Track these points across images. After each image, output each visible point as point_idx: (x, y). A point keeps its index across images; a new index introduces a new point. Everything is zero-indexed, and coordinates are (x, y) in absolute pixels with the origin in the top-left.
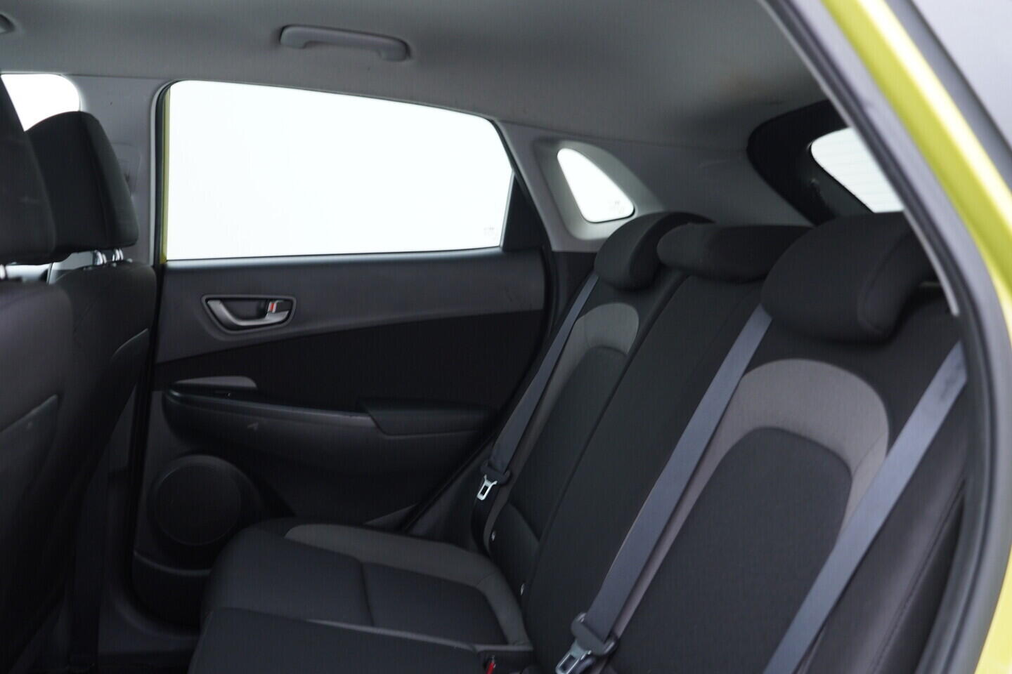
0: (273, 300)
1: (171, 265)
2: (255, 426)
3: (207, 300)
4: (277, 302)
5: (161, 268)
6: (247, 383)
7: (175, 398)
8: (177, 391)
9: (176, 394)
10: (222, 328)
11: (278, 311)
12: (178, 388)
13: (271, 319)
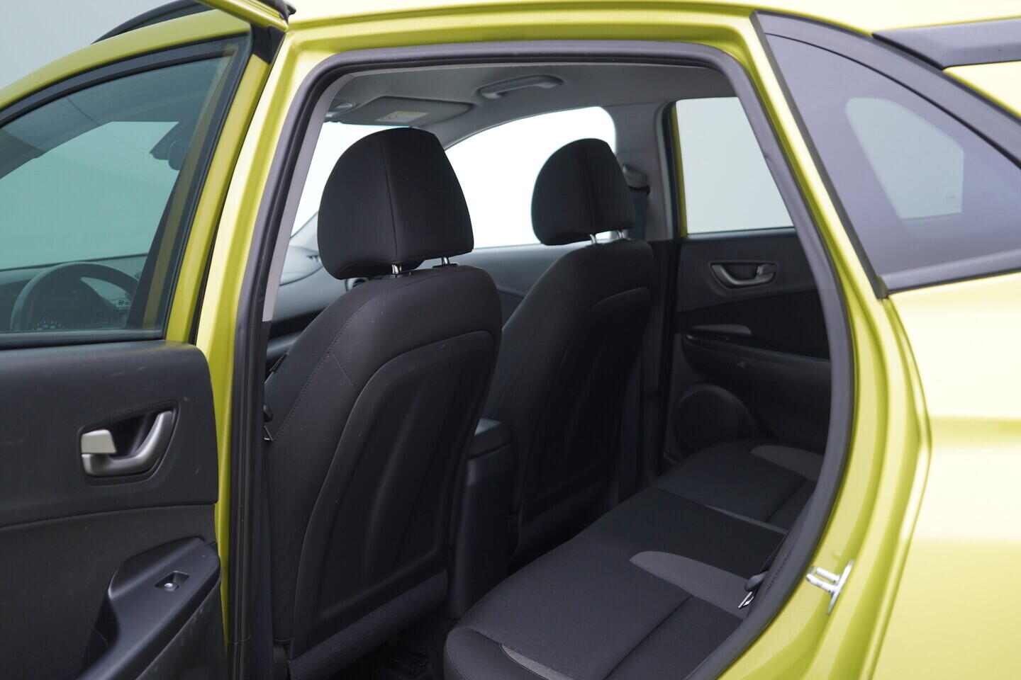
0: (761, 264)
1: (691, 237)
2: (742, 364)
3: (712, 264)
4: (764, 265)
5: (680, 239)
6: (746, 331)
7: (688, 340)
8: (691, 335)
9: (690, 337)
10: (724, 287)
11: (765, 274)
12: (692, 333)
13: (758, 280)
